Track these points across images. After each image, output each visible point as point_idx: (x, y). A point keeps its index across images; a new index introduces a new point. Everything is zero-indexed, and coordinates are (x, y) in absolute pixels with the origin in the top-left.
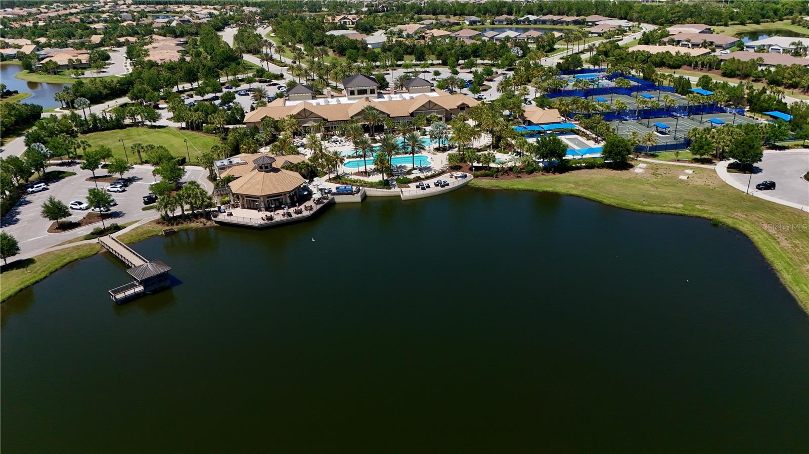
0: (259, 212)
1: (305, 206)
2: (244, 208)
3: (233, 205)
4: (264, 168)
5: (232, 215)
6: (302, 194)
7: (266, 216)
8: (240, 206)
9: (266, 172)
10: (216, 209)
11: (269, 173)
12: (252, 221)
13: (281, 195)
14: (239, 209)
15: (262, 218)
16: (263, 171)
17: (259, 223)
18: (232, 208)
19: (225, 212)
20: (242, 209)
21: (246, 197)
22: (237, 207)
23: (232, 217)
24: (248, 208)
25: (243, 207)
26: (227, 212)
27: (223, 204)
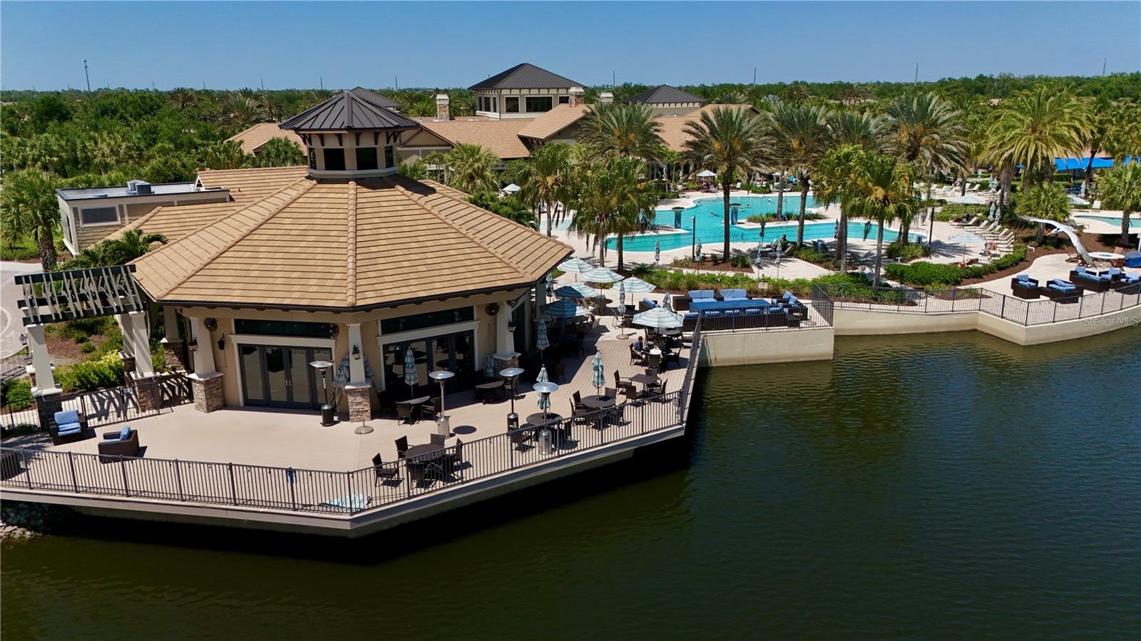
0: (328, 422)
1: (577, 396)
2: (225, 405)
3: (146, 385)
4: (350, 160)
5: (139, 452)
6: (568, 314)
7: (402, 444)
8: (198, 391)
9: (360, 182)
10: (31, 417)
11: (385, 193)
12: (306, 492)
13: (467, 314)
14: (188, 414)
15: (377, 460)
16: (346, 181)
17: (359, 501)
18: (141, 407)
19: (86, 433)
20: (211, 408)
21: (243, 327)
22: (175, 401)
23: (133, 466)
24: (250, 405)
25: (219, 400)
26: (100, 432)
27: (85, 386)
